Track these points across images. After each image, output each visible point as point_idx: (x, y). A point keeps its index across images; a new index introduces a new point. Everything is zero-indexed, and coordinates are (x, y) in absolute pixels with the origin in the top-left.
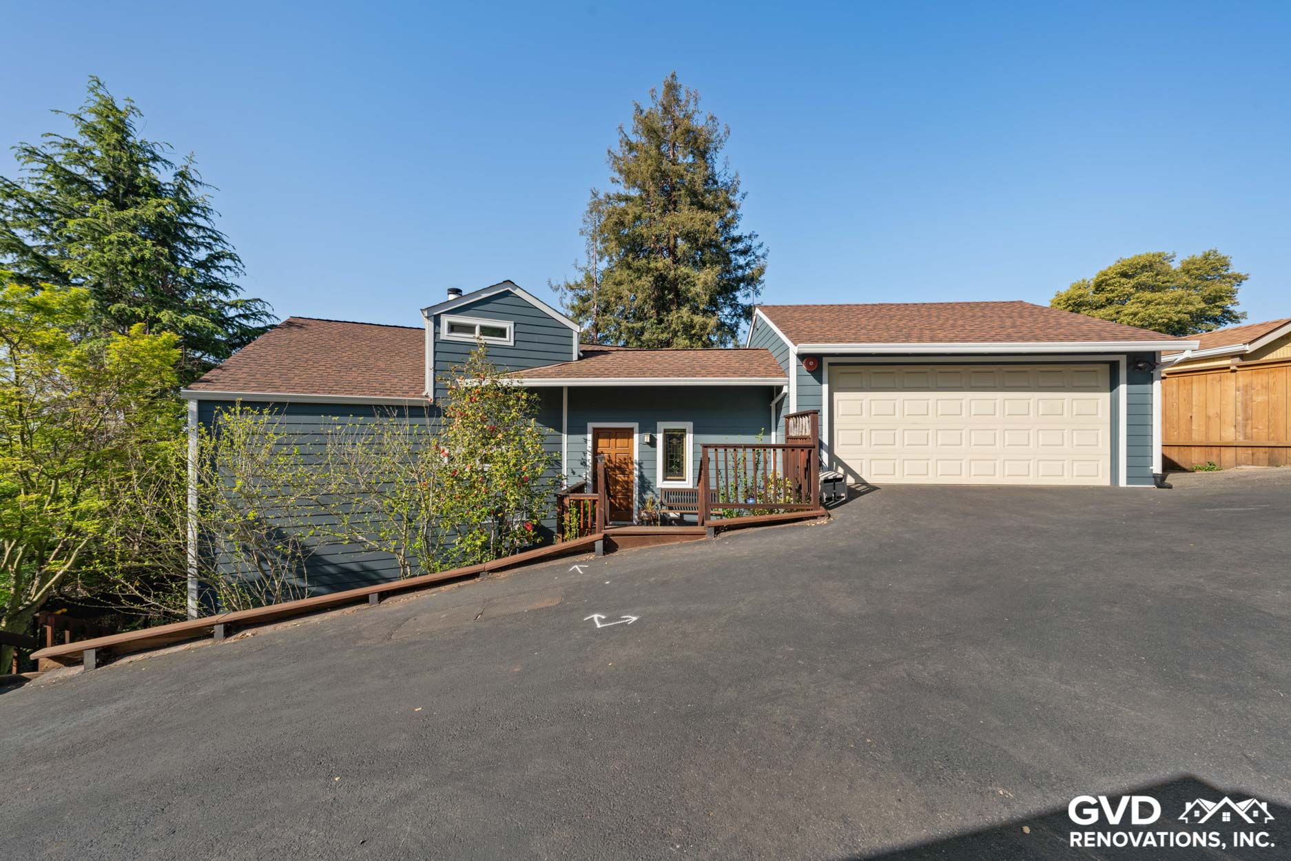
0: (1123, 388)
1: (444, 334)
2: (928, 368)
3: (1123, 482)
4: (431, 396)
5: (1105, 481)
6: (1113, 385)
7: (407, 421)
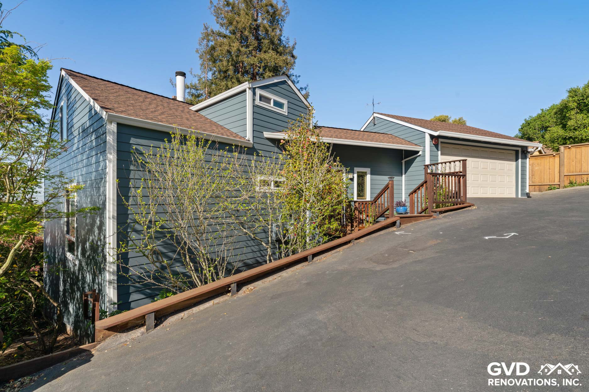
0: (520, 160)
1: (258, 102)
2: (469, 147)
3: (520, 196)
4: (251, 141)
5: (514, 196)
6: (517, 159)
7: (243, 156)
